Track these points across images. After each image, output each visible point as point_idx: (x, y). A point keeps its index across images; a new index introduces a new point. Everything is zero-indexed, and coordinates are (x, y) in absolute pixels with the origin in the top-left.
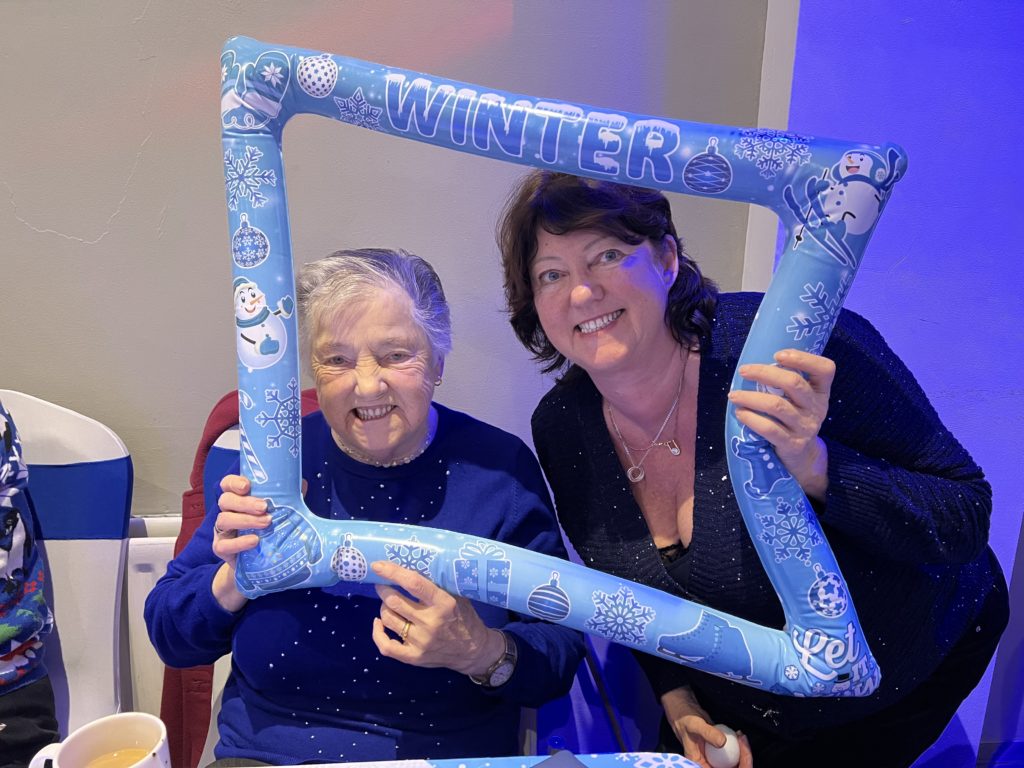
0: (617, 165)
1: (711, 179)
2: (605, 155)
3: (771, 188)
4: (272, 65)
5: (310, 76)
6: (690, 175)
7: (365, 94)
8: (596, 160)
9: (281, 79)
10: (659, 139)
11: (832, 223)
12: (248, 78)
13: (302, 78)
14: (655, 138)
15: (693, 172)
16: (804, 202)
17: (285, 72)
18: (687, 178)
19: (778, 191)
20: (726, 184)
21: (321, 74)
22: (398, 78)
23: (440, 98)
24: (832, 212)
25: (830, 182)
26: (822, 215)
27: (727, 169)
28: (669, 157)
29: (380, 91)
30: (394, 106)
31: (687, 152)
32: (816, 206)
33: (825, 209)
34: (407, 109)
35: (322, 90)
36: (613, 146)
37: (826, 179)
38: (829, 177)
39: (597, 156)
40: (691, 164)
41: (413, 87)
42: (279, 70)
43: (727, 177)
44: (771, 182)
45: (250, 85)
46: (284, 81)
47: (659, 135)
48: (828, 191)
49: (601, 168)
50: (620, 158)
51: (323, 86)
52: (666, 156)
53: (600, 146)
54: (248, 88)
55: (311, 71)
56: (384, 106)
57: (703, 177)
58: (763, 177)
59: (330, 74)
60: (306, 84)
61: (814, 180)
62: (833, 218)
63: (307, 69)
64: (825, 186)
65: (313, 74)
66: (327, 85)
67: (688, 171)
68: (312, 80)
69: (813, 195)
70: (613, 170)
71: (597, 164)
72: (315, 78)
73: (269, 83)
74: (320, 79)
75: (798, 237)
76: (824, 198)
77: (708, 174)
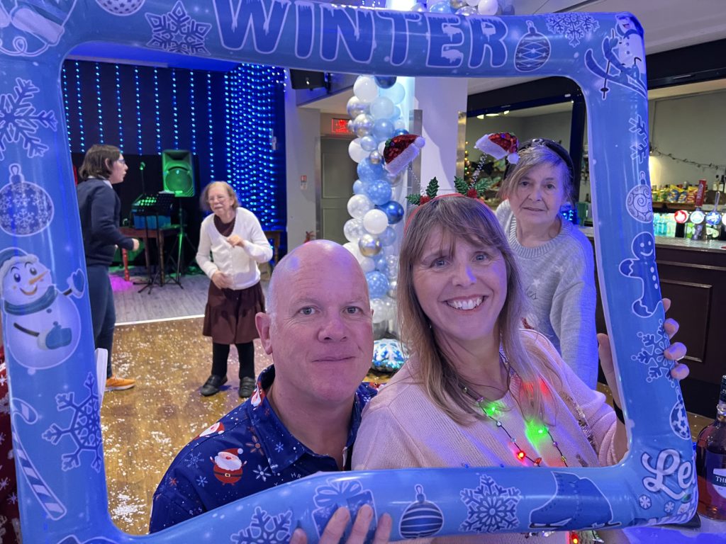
0: (461, 55)
1: (536, 55)
2: (451, 48)
3: (577, 54)
6: (520, 55)
8: (444, 54)
10: (491, 27)
11: (629, 68)
14: (487, 26)
15: (522, 51)
18: (518, 58)
19: (581, 57)
20: (547, 57)
24: (626, 60)
25: (618, 38)
26: (620, 66)
27: (547, 44)
28: (504, 41)
32: (612, 59)
33: (620, 60)
34: (243, 24)
36: (457, 38)
37: (615, 37)
38: (616, 35)
39: (445, 50)
40: (521, 45)
43: (547, 51)
44: (577, 49)
47: (490, 24)
48: (618, 46)
49: (447, 62)
50: (465, 48)
52: (501, 40)
53: (447, 40)
57: (530, 55)
58: (571, 46)
61: (607, 39)
62: (628, 65)
64: (616, 42)
67: (518, 52)
69: (608, 54)
70: (458, 61)
71: (444, 58)
75: (604, 90)
76: (616, 51)
77: (533, 51)
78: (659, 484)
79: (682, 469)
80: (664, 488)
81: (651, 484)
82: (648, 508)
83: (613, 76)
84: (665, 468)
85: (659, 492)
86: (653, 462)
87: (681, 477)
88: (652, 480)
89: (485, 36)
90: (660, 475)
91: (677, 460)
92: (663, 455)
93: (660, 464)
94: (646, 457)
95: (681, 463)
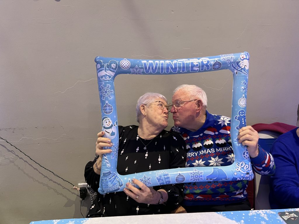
0: (199, 69)
3: (229, 65)
4: (113, 64)
5: (123, 65)
7: (138, 67)
8: (194, 69)
9: (115, 67)
10: (206, 61)
11: (243, 68)
12: (107, 67)
13: (122, 66)
15: (214, 66)
16: (236, 66)
17: (116, 65)
18: (213, 68)
19: (230, 65)
20: (221, 67)
21: (126, 64)
22: (145, 61)
23: (157, 64)
24: (243, 66)
27: (221, 64)
29: (142, 65)
30: (146, 68)
31: (212, 63)
32: (239, 66)
33: (241, 66)
34: (149, 68)
35: (127, 67)
36: (197, 65)
38: (240, 60)
40: (214, 65)
41: (149, 63)
42: (115, 65)
43: (221, 65)
44: (229, 64)
45: (108, 69)
46: (116, 67)
48: (240, 63)
49: (195, 70)
50: (199, 67)
51: (127, 66)
52: (208, 64)
53: (195, 66)
54: (107, 70)
55: (123, 63)
56: (143, 68)
57: (216, 67)
58: (227, 64)
59: (128, 64)
60: (123, 67)
61: (237, 61)
62: (243, 67)
63: (122, 63)
64: (240, 62)
65: (124, 64)
66: (128, 66)
67: (213, 66)
68: (124, 65)
69: (238, 64)
70: (198, 70)
72: (125, 65)
73: (113, 68)
74: (126, 65)
75: (237, 73)
76: (240, 64)
77: (217, 66)
78: (239, 170)
79: (245, 166)
80: (241, 171)
81: (238, 170)
82: (236, 175)
83: (239, 70)
84: (241, 166)
85: (239, 171)
86: (239, 164)
87: (245, 168)
88: (238, 169)
89: (204, 64)
90: (240, 168)
91: (244, 164)
92: (241, 163)
93: (240, 165)
94: (237, 163)
95: (245, 165)
